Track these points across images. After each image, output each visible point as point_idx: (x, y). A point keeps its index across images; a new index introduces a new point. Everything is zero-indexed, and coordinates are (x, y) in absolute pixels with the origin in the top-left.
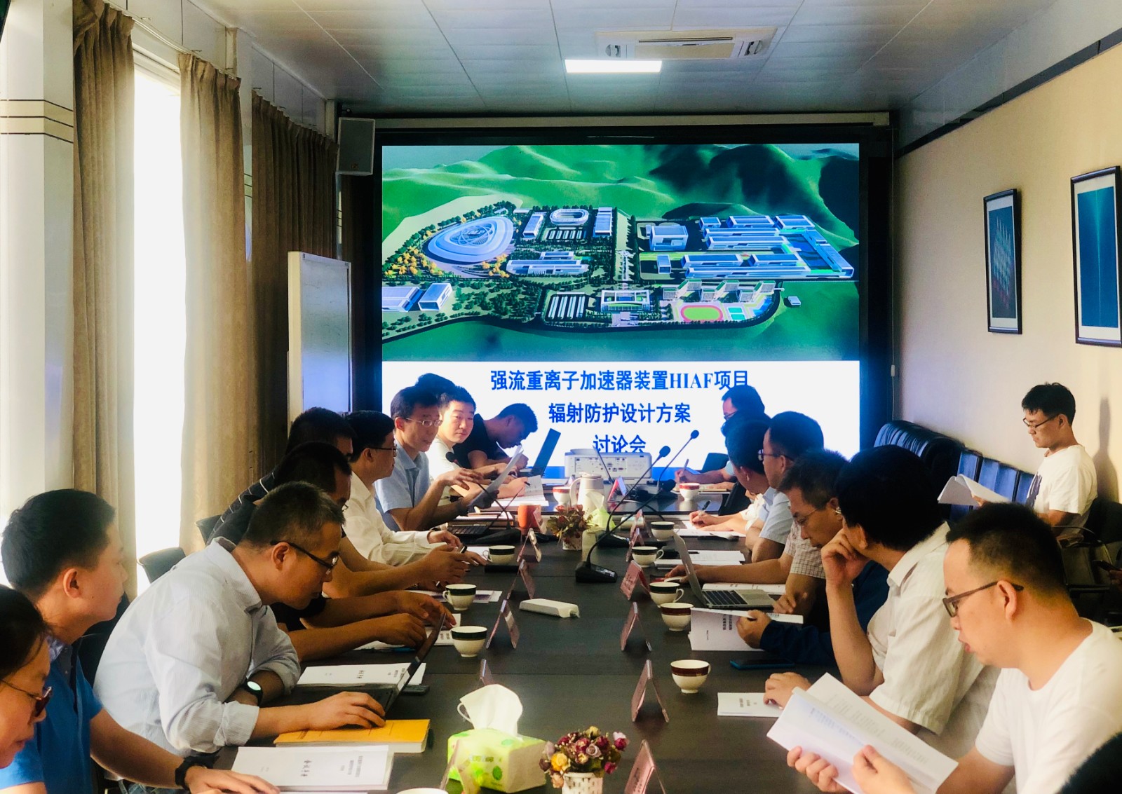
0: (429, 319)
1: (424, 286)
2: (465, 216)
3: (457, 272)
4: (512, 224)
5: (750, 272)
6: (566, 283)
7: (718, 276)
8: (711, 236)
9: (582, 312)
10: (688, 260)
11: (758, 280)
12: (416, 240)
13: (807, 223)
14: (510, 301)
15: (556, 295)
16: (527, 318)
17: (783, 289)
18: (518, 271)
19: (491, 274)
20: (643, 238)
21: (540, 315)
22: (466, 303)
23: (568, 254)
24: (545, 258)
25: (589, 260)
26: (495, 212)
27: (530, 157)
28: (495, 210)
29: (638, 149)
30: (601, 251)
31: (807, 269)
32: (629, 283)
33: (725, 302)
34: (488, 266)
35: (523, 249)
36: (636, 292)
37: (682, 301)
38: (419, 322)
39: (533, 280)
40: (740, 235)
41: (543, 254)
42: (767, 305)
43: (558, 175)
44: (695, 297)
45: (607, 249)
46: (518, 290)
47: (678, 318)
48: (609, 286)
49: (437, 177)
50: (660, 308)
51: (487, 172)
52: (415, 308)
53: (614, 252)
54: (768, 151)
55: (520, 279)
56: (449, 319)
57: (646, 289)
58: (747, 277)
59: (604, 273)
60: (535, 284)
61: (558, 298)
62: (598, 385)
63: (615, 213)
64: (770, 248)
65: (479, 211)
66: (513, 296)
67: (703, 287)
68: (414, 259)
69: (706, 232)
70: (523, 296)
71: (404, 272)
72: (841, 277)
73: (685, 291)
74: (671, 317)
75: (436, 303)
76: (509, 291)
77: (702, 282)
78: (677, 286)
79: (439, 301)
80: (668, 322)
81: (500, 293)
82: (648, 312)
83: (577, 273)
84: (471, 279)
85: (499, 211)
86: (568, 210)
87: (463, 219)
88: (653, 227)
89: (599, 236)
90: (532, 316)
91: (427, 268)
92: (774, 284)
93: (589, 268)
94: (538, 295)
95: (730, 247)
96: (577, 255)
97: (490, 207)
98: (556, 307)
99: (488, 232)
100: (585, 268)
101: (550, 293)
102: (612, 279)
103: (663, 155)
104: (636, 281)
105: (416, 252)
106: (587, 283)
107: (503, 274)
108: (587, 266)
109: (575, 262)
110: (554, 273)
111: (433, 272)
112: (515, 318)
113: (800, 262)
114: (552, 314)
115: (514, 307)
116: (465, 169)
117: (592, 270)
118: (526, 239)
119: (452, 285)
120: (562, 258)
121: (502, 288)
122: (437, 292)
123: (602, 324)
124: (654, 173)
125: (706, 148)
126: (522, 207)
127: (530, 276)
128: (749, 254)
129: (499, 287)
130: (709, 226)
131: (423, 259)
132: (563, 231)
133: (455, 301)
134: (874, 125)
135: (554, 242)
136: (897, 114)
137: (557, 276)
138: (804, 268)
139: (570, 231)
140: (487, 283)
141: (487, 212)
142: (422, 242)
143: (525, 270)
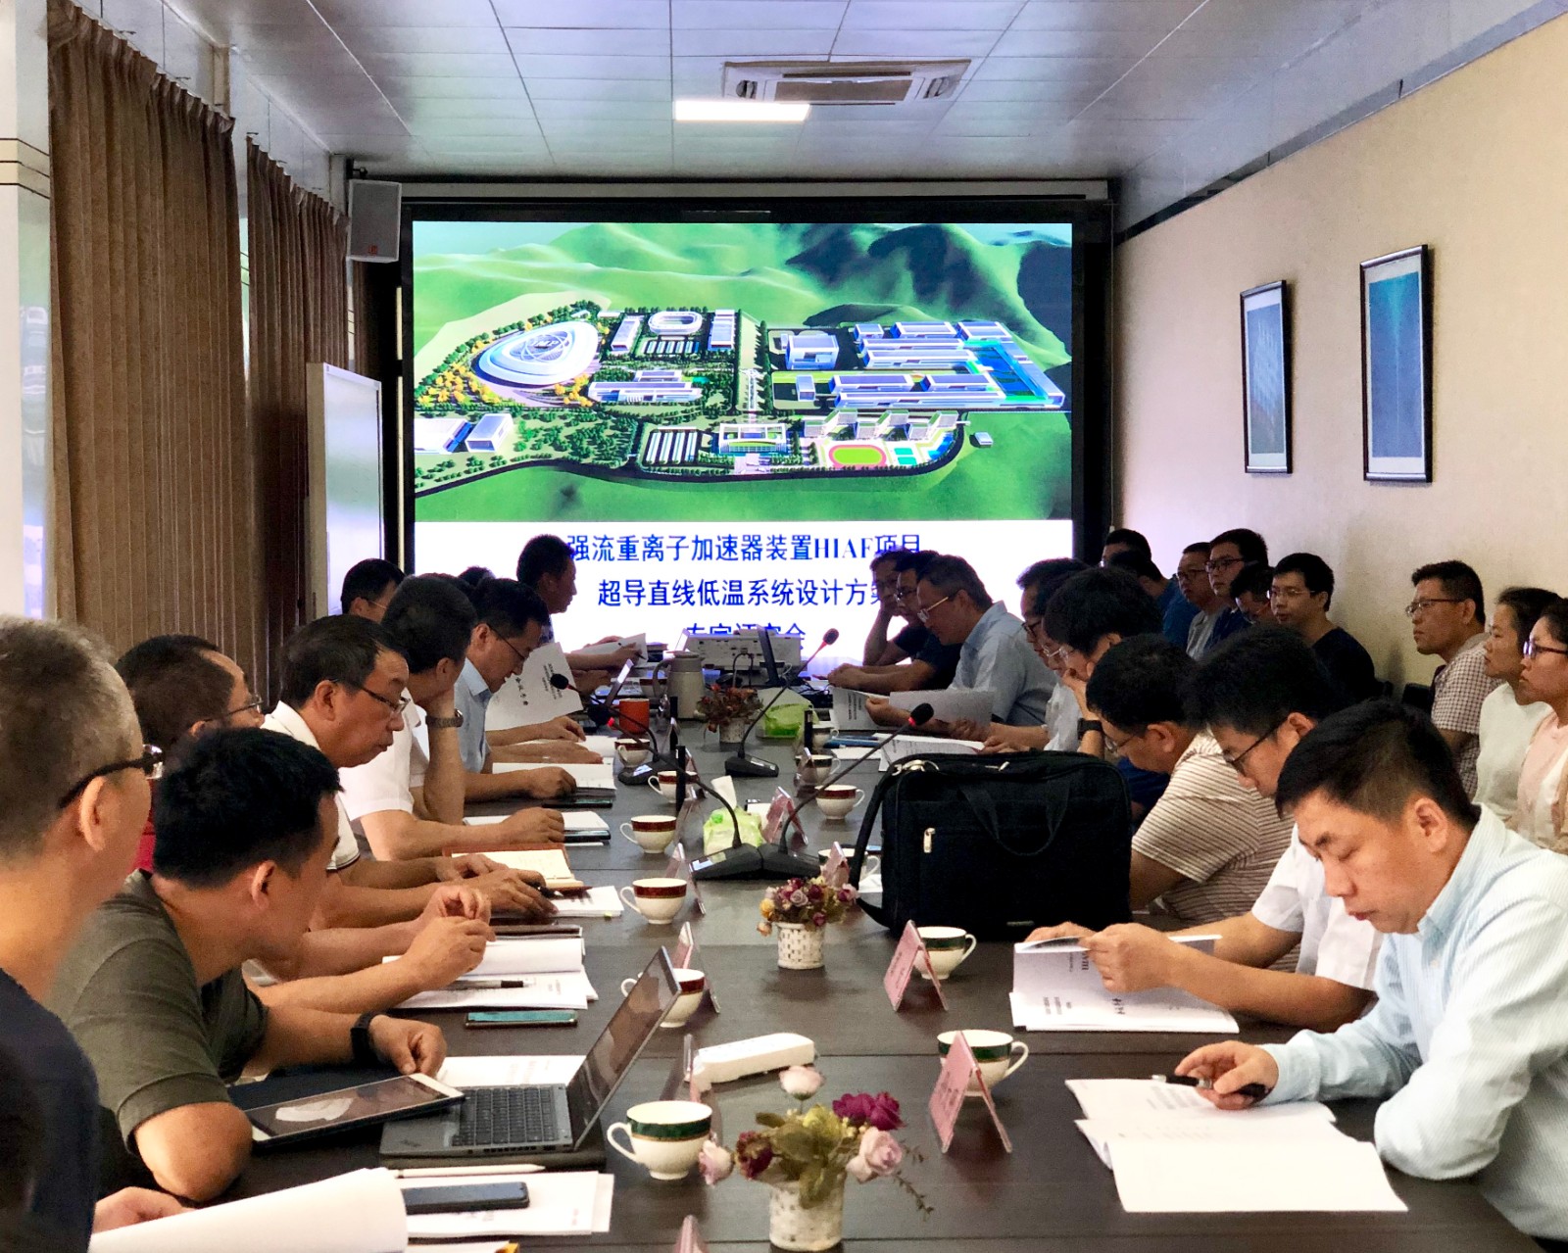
0: (481, 463)
1: (473, 418)
2: (531, 320)
3: (519, 399)
4: (596, 332)
5: (923, 399)
6: (671, 414)
7: (880, 404)
8: (871, 349)
9: (693, 453)
10: (838, 383)
11: (934, 410)
12: (461, 354)
13: (1001, 333)
14: (594, 438)
15: (656, 431)
16: (617, 463)
17: (968, 423)
18: (604, 398)
19: (567, 401)
20: (777, 352)
21: (635, 459)
22: (532, 441)
23: (673, 374)
24: (642, 380)
25: (703, 382)
26: (573, 316)
27: (618, 239)
28: (571, 313)
29: (769, 228)
30: (718, 370)
31: (1002, 395)
32: (757, 413)
33: (890, 440)
34: (563, 390)
35: (611, 367)
36: (767, 426)
37: (830, 438)
38: (467, 468)
39: (625, 410)
40: (909, 348)
41: (639, 374)
42: (947, 443)
43: (658, 265)
44: (849, 433)
45: (728, 367)
46: (605, 424)
47: (825, 463)
48: (730, 418)
49: (492, 267)
50: (801, 448)
51: (562, 260)
52: (461, 448)
53: (736, 374)
54: (947, 236)
55: (608, 408)
56: (509, 463)
57: (781, 422)
58: (920, 405)
59: (723, 399)
60: (627, 416)
61: (659, 434)
62: (715, 554)
63: (738, 317)
64: (950, 366)
65: (551, 314)
66: (598, 432)
67: (860, 420)
68: (459, 380)
69: (863, 345)
70: (611, 432)
71: (446, 398)
72: (1047, 406)
73: (834, 423)
74: (815, 461)
75: (490, 443)
76: (591, 425)
77: (857, 413)
78: (823, 418)
79: (494, 439)
80: (811, 467)
81: (579, 427)
82: (783, 453)
83: (686, 401)
84: (539, 409)
85: (579, 314)
86: (673, 314)
87: (527, 325)
88: (791, 337)
89: (716, 350)
90: (625, 459)
91: (477, 393)
92: (957, 415)
93: (703, 393)
94: (632, 430)
95: (895, 364)
96: (686, 375)
97: (566, 309)
98: (657, 447)
99: (563, 343)
100: (697, 393)
101: (648, 427)
102: (734, 408)
103: (805, 236)
104: (767, 411)
105: (462, 371)
106: (700, 414)
107: (583, 401)
108: (700, 390)
109: (683, 386)
110: (654, 400)
111: (485, 398)
112: (600, 462)
113: (992, 384)
114: (651, 458)
115: (600, 446)
116: (529, 256)
117: (706, 395)
118: (616, 353)
119: (514, 416)
120: (666, 379)
121: (582, 421)
122: (490, 426)
123: (721, 470)
124: (792, 262)
125: (863, 229)
126: (610, 309)
127: (621, 404)
128: (922, 374)
129: (578, 419)
130: (868, 334)
131: (472, 381)
132: (667, 342)
133: (517, 438)
134: (1087, 198)
135: (654, 358)
136: (1117, 183)
137: (659, 404)
138: (997, 395)
139: (676, 342)
140: (561, 413)
141: (561, 315)
142: (470, 357)
143: (614, 396)
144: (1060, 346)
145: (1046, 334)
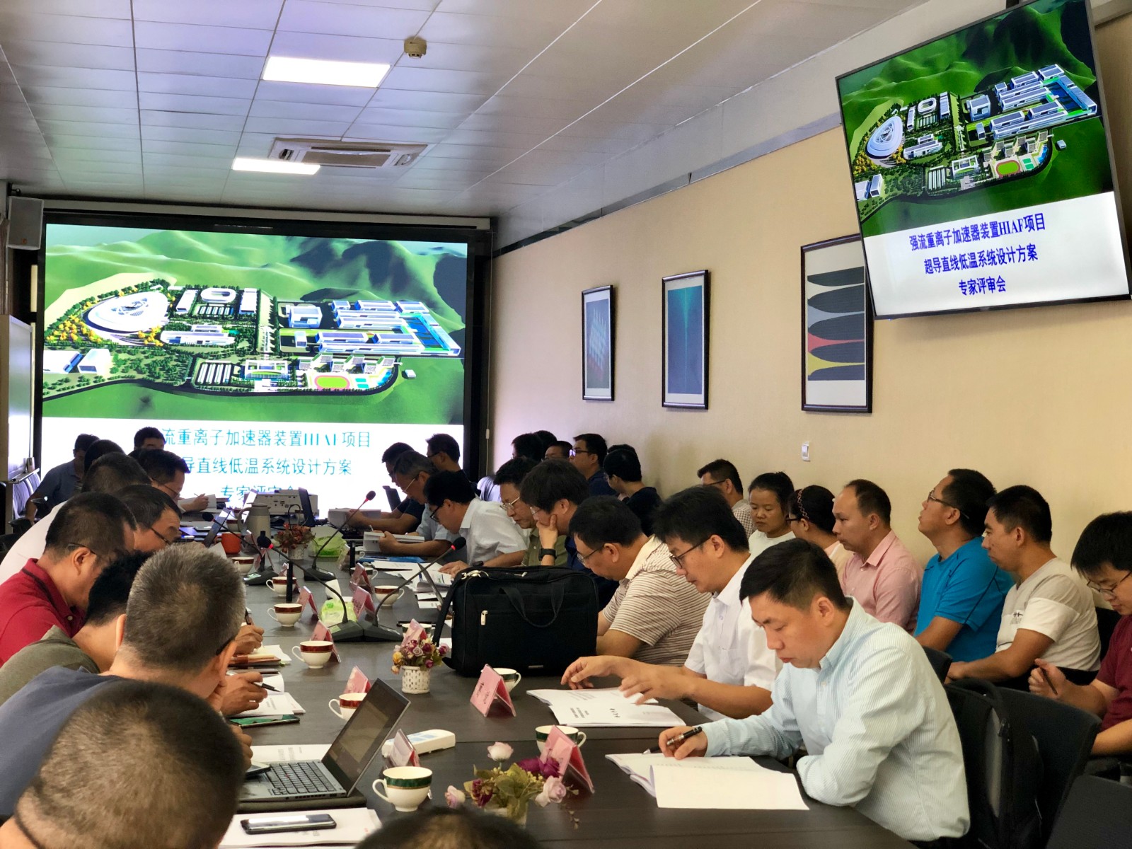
0: (88, 380)
1: (83, 352)
2: (123, 290)
3: (115, 340)
4: (167, 299)
5: (374, 349)
6: (215, 353)
7: (347, 351)
8: (342, 316)
9: (228, 378)
10: (321, 336)
11: (380, 355)
12: (76, 310)
13: (423, 309)
14: (163, 366)
15: (205, 363)
16: (179, 383)
17: (401, 364)
18: (171, 341)
19: (146, 342)
20: (283, 316)
21: (190, 380)
22: (122, 367)
23: (216, 327)
24: (196, 331)
25: (236, 333)
26: (151, 288)
27: (183, 241)
28: (150, 287)
29: (280, 240)
30: (245, 326)
31: (422, 347)
32: (270, 354)
33: (352, 373)
34: (144, 335)
35: (176, 322)
36: (276, 362)
37: (316, 371)
38: (78, 383)
39: (184, 349)
40: (366, 316)
41: (194, 327)
42: (388, 376)
43: (208, 258)
44: (327, 368)
45: (253, 324)
46: (171, 358)
47: (312, 386)
48: (252, 356)
49: (98, 255)
50: (297, 377)
51: (144, 253)
52: (75, 370)
53: (257, 328)
54: (391, 248)
55: (173, 348)
56: (107, 381)
57: (284, 360)
58: (371, 352)
59: (248, 344)
60: (186, 353)
61: (207, 365)
62: (241, 442)
63: (259, 293)
64: (391, 328)
65: (136, 286)
66: (166, 362)
67: (334, 360)
68: (74, 326)
69: (337, 314)
70: (175, 363)
71: (65, 338)
72: (449, 355)
73: (318, 362)
74: (306, 385)
75: (94, 367)
76: (162, 358)
77: (332, 356)
78: (311, 358)
79: (97, 365)
80: (303, 389)
81: (154, 359)
82: (285, 379)
83: (224, 345)
84: (128, 346)
85: (155, 287)
86: (217, 289)
87: (121, 293)
88: (293, 307)
89: (244, 313)
90: (183, 380)
91: (86, 335)
92: (394, 359)
93: (235, 340)
94: (189, 362)
95: (357, 326)
96: (225, 328)
97: (147, 284)
98: (206, 373)
99: (144, 305)
100: (231, 340)
101: (200, 361)
102: (255, 351)
103: (303, 245)
104: (276, 352)
105: (77, 320)
106: (233, 353)
107: (157, 343)
108: (234, 338)
109: (222, 335)
110: (204, 343)
111: (92, 338)
112: (168, 381)
113: (416, 340)
114: (201, 380)
115: (167, 372)
116: (123, 249)
117: (237, 342)
118: (179, 313)
119: (110, 351)
120: (211, 331)
121: (156, 355)
122: (95, 356)
123: (246, 389)
124: (293, 260)
125: (339, 242)
126: (176, 285)
127: (182, 345)
128: (373, 333)
129: (153, 354)
130: (341, 309)
131: (83, 327)
132: (213, 307)
133: (112, 365)
134: (478, 228)
135: (204, 317)
136: (495, 220)
137: (207, 346)
138: (419, 348)
139: (219, 307)
140: (143, 350)
141: (143, 288)
142: (82, 312)
143: (177, 340)
144: (459, 318)
145: (452, 311)
